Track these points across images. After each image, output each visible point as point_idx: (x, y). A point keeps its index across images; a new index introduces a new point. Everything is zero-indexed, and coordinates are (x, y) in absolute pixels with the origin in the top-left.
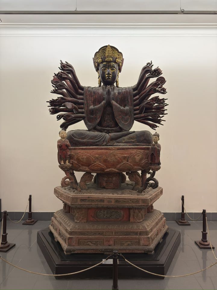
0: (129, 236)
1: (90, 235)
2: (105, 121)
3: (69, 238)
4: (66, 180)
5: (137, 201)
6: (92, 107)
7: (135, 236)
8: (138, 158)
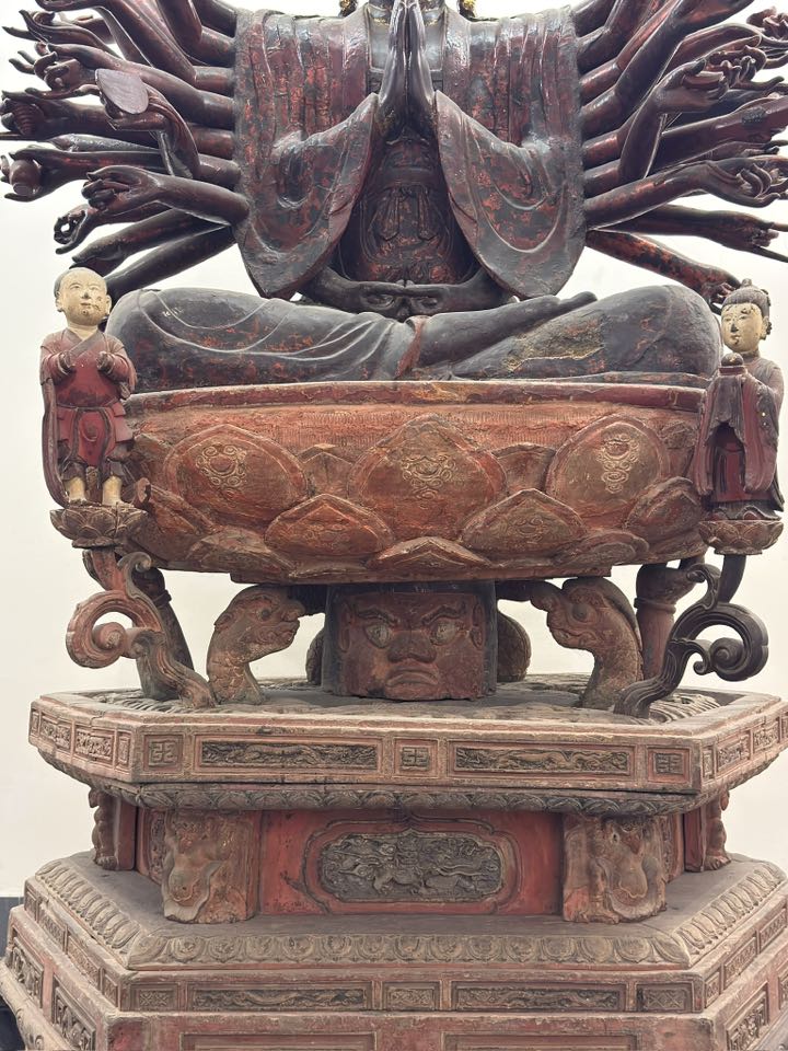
0: (556, 1016)
1: (274, 1008)
2: (380, 239)
3: (119, 1030)
4: (99, 622)
5: (617, 755)
6: (290, 142)
7: (603, 1016)
8: (614, 465)
